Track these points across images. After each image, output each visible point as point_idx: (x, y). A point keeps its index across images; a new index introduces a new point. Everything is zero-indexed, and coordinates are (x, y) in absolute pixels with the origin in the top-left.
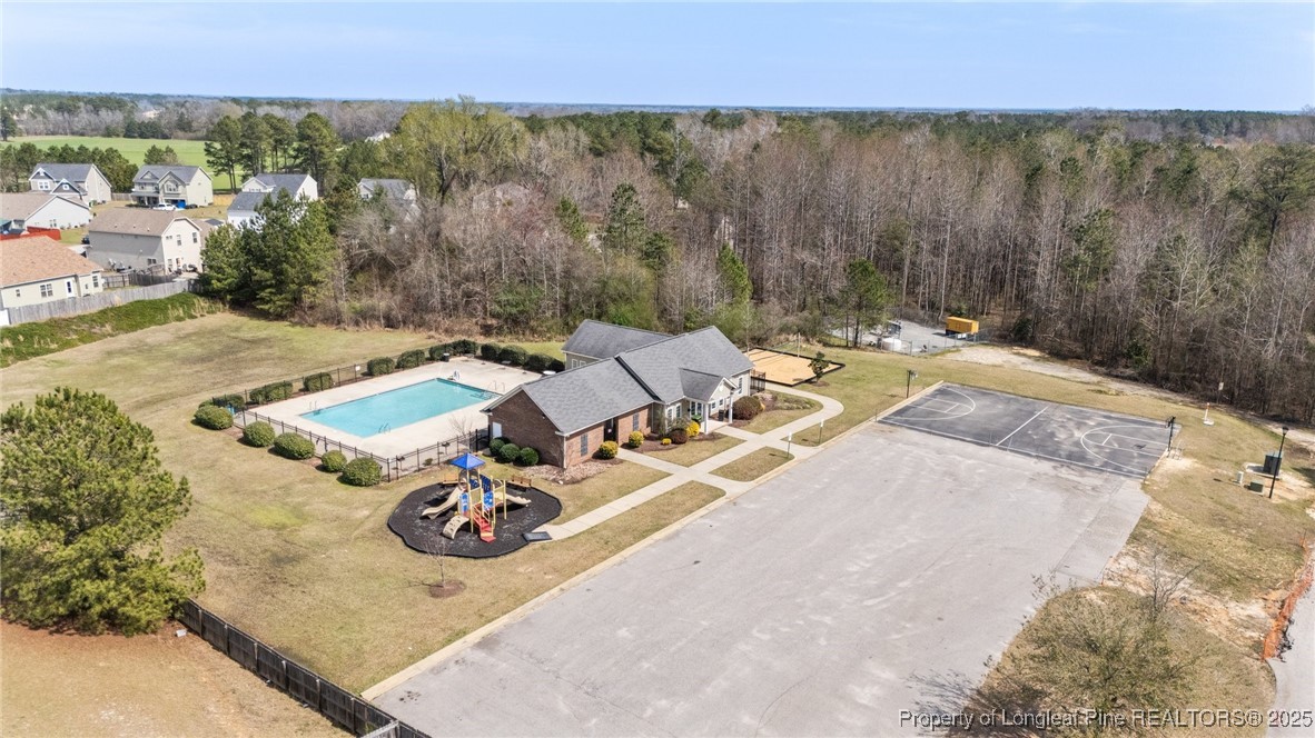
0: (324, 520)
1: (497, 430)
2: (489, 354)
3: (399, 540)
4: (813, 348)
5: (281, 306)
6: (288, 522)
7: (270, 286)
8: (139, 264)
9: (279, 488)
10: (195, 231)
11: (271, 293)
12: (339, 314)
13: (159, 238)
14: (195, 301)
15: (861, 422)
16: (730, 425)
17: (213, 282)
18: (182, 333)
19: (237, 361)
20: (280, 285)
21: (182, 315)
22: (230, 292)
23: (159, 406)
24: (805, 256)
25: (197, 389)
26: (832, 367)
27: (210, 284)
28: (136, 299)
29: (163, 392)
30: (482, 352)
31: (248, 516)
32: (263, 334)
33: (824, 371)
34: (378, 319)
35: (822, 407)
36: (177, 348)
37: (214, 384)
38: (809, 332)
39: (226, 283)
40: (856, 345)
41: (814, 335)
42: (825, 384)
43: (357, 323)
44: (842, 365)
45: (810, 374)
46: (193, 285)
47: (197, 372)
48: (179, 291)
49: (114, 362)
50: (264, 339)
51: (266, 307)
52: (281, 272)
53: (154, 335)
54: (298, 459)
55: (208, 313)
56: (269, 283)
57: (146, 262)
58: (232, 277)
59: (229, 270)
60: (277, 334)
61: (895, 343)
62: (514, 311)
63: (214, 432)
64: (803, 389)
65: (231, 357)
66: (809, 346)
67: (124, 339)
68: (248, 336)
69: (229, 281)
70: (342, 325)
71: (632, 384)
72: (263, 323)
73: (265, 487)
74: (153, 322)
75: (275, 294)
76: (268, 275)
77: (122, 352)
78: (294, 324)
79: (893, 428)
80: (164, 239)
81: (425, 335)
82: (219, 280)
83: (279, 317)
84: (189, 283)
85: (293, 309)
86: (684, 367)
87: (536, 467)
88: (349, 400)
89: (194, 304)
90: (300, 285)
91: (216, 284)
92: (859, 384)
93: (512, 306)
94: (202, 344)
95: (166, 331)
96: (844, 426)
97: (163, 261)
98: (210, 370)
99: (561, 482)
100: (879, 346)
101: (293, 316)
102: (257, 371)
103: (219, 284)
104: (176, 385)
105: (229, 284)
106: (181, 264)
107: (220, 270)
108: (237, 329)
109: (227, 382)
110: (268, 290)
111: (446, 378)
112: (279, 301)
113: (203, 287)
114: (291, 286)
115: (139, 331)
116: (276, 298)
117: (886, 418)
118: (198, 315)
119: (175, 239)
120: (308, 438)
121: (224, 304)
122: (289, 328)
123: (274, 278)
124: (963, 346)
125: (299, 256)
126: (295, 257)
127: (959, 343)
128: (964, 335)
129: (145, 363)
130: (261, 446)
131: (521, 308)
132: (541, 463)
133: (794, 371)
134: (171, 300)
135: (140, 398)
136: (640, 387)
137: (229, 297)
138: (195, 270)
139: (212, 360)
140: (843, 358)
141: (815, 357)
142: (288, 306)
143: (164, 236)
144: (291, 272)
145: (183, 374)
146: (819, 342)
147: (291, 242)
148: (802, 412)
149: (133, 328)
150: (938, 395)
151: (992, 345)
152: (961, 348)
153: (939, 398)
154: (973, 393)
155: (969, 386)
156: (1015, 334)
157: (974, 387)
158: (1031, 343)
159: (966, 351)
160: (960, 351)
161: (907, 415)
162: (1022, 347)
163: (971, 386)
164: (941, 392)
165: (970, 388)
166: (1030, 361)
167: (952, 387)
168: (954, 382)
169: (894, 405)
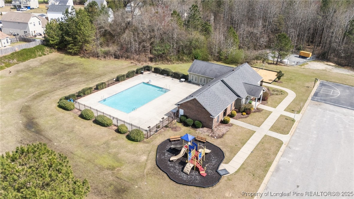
0: (129, 163)
1: (182, 112)
2: (157, 71)
3: (165, 175)
5: (76, 51)
6: (114, 165)
7: (72, 43)
8: (21, 33)
9: (104, 143)
10: (40, 20)
11: (72, 46)
12: (98, 54)
13: (27, 23)
14: (45, 49)
16: (261, 104)
17: (50, 41)
18: (42, 62)
19: (67, 74)
20: (75, 42)
21: (41, 54)
22: (57, 45)
23: (43, 98)
25: (55, 89)
27: (49, 42)
28: (24, 48)
29: (42, 90)
30: (154, 70)
31: (97, 161)
32: (72, 62)
34: (111, 55)
35: (287, 93)
36: (42, 69)
37: (61, 86)
39: (55, 42)
41: (263, 60)
43: (105, 57)
46: (43, 42)
47: (53, 80)
48: (38, 44)
49: (20, 75)
50: (73, 64)
51: (71, 51)
52: (76, 38)
53: (33, 62)
54: (106, 126)
55: (50, 53)
56: (71, 42)
57: (24, 33)
58: (57, 39)
59: (56, 37)
60: (77, 62)
61: (287, 61)
62: (161, 53)
63: (68, 112)
64: (275, 85)
65: (63, 72)
67: (22, 65)
68: (67, 63)
69: (56, 41)
70: (100, 58)
71: (229, 91)
72: (70, 57)
73: (98, 143)
74: (31, 57)
75: (74, 46)
76: (71, 39)
77: (22, 71)
78: (82, 57)
79: (319, 103)
80: (29, 24)
81: (130, 62)
82: (52, 41)
83: (75, 54)
84: (41, 41)
85: (80, 52)
86: (244, 82)
87: (201, 129)
88: (115, 94)
89: (44, 49)
90: (83, 43)
91: (51, 42)
93: (160, 51)
94: (51, 67)
95: (36, 61)
97: (30, 32)
98: (57, 79)
99: (215, 138)
101: (80, 53)
102: (75, 79)
103: (52, 42)
104: (46, 87)
105: (56, 42)
106: (36, 33)
107: (53, 37)
108: (62, 59)
109: (65, 85)
110: (71, 45)
111: (146, 82)
112: (76, 48)
113: (46, 43)
114: (80, 43)
115: (27, 61)
116: (74, 48)
117: (313, 98)
118: (46, 54)
119: (33, 24)
120: (109, 117)
121: (55, 49)
122: (80, 59)
123: (73, 40)
125: (81, 32)
126: (80, 32)
127: (306, 61)
128: (309, 58)
129: (32, 76)
130: (89, 119)
131: (163, 52)
132: (203, 127)
134: (36, 48)
135: (34, 94)
136: (232, 92)
137: (56, 47)
138: (41, 35)
139: (57, 74)
142: (79, 50)
143: (29, 23)
144: (79, 38)
145: (48, 81)
147: (78, 27)
148: (283, 96)
149: (24, 60)
150: (322, 86)
151: (316, 61)
152: (308, 63)
153: (323, 88)
154: (333, 85)
155: (329, 81)
156: (321, 56)
157: (332, 82)
158: (328, 60)
159: (310, 64)
160: (308, 64)
161: (319, 97)
162: (326, 61)
163: (330, 81)
164: (322, 85)
165: (330, 82)
166: (333, 67)
167: (324, 82)
168: (322, 80)
169: (311, 91)
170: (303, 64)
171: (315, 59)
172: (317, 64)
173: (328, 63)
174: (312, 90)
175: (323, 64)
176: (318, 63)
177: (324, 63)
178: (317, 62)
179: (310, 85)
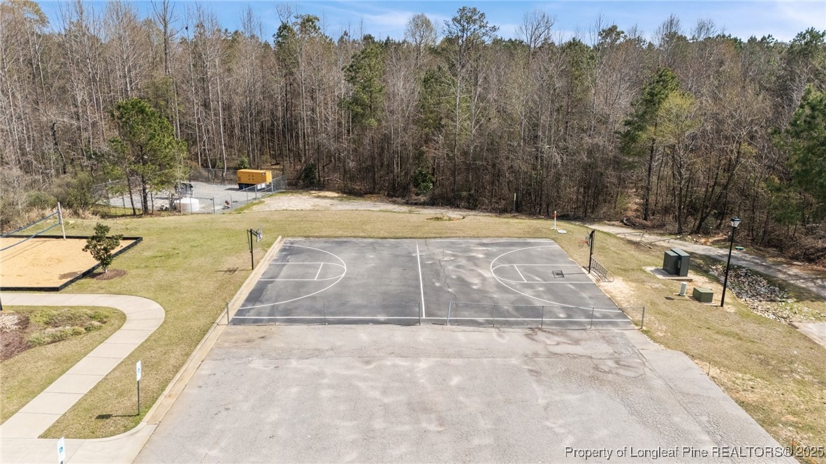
4: (86, 222)
15: (204, 332)
24: (53, 115)
26: (124, 244)
33: (113, 252)
35: (123, 318)
38: (75, 202)
40: (146, 211)
41: (85, 205)
42: (120, 273)
44: (138, 240)
45: (89, 261)
61: (192, 202)
64: (81, 291)
66: (80, 221)
79: (262, 329)
92: (171, 262)
96: (178, 352)
100: (174, 209)
117: (240, 312)
124: (263, 197)
127: (259, 195)
128: (263, 186)
133: (59, 261)
140: (136, 229)
141: (93, 233)
146: (95, 213)
148: (86, 339)
150: (289, 257)
151: (288, 192)
152: (263, 200)
153: (292, 261)
154: (326, 245)
155: (313, 237)
156: (303, 180)
157: (321, 237)
158: (321, 186)
159: (269, 201)
160: (264, 202)
161: (268, 301)
162: (316, 190)
163: (317, 237)
164: (289, 251)
165: (317, 239)
166: (335, 202)
167: (296, 242)
168: (292, 236)
169: (240, 286)
170: (249, 205)
171: (286, 189)
172: (291, 199)
173: (320, 194)
174: (246, 279)
175: (307, 197)
176: (292, 197)
177: (311, 194)
178: (290, 194)
179: (241, 261)
